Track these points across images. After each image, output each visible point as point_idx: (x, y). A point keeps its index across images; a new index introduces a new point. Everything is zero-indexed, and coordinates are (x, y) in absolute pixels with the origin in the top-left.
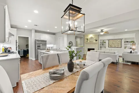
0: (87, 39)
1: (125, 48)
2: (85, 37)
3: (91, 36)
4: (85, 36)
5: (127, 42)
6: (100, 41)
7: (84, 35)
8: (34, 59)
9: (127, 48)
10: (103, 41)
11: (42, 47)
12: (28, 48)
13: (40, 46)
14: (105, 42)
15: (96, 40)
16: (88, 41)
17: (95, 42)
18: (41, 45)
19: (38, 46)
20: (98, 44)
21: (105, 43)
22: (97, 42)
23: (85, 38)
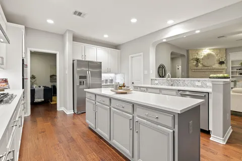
0: (197, 60)
3: (206, 51)
4: (190, 52)
6: (230, 65)
7: (188, 51)
8: (70, 112)
11: (90, 80)
12: (56, 82)
13: (85, 77)
15: (221, 63)
16: (199, 64)
17: (217, 66)
18: (89, 74)
19: (81, 77)
23: (191, 58)
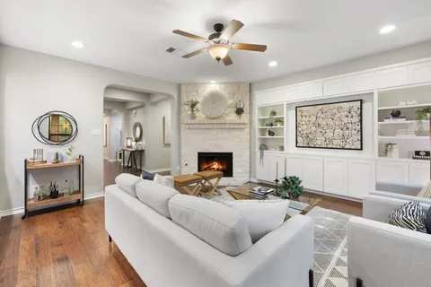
0: (193, 105)
1: (385, 150)
2: (184, 95)
3: (210, 87)
5: (396, 114)
9: (395, 152)
10: (274, 113)
14: (280, 121)
15: (239, 111)
16: (198, 114)
20: (247, 130)
21: (279, 125)
22: (245, 117)
